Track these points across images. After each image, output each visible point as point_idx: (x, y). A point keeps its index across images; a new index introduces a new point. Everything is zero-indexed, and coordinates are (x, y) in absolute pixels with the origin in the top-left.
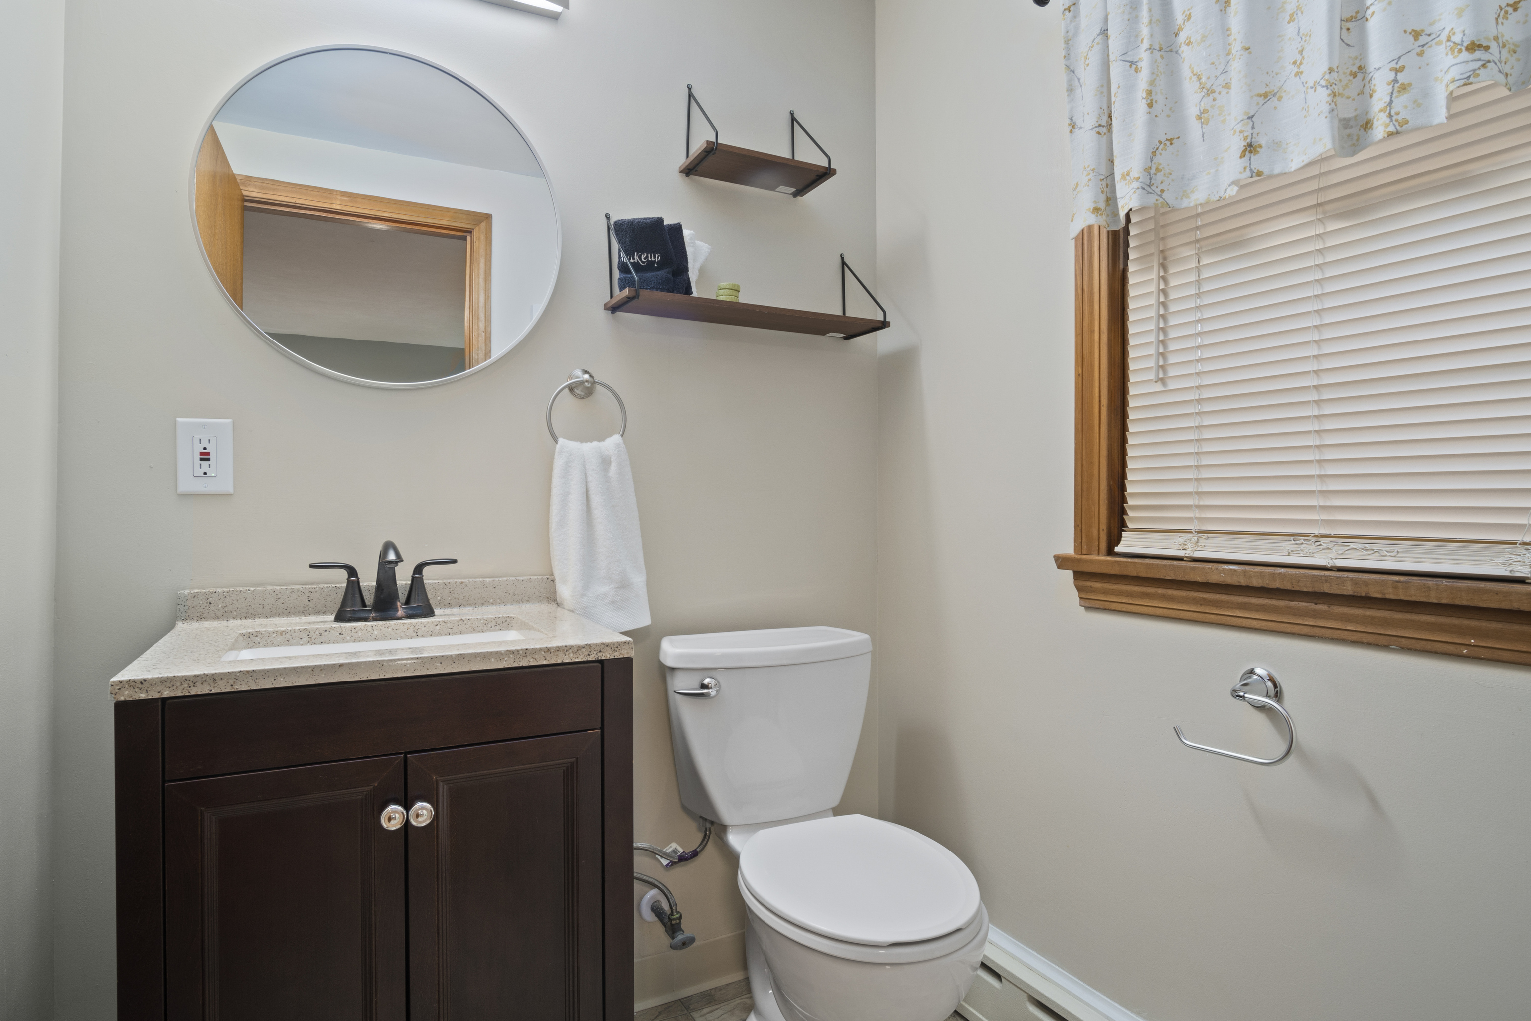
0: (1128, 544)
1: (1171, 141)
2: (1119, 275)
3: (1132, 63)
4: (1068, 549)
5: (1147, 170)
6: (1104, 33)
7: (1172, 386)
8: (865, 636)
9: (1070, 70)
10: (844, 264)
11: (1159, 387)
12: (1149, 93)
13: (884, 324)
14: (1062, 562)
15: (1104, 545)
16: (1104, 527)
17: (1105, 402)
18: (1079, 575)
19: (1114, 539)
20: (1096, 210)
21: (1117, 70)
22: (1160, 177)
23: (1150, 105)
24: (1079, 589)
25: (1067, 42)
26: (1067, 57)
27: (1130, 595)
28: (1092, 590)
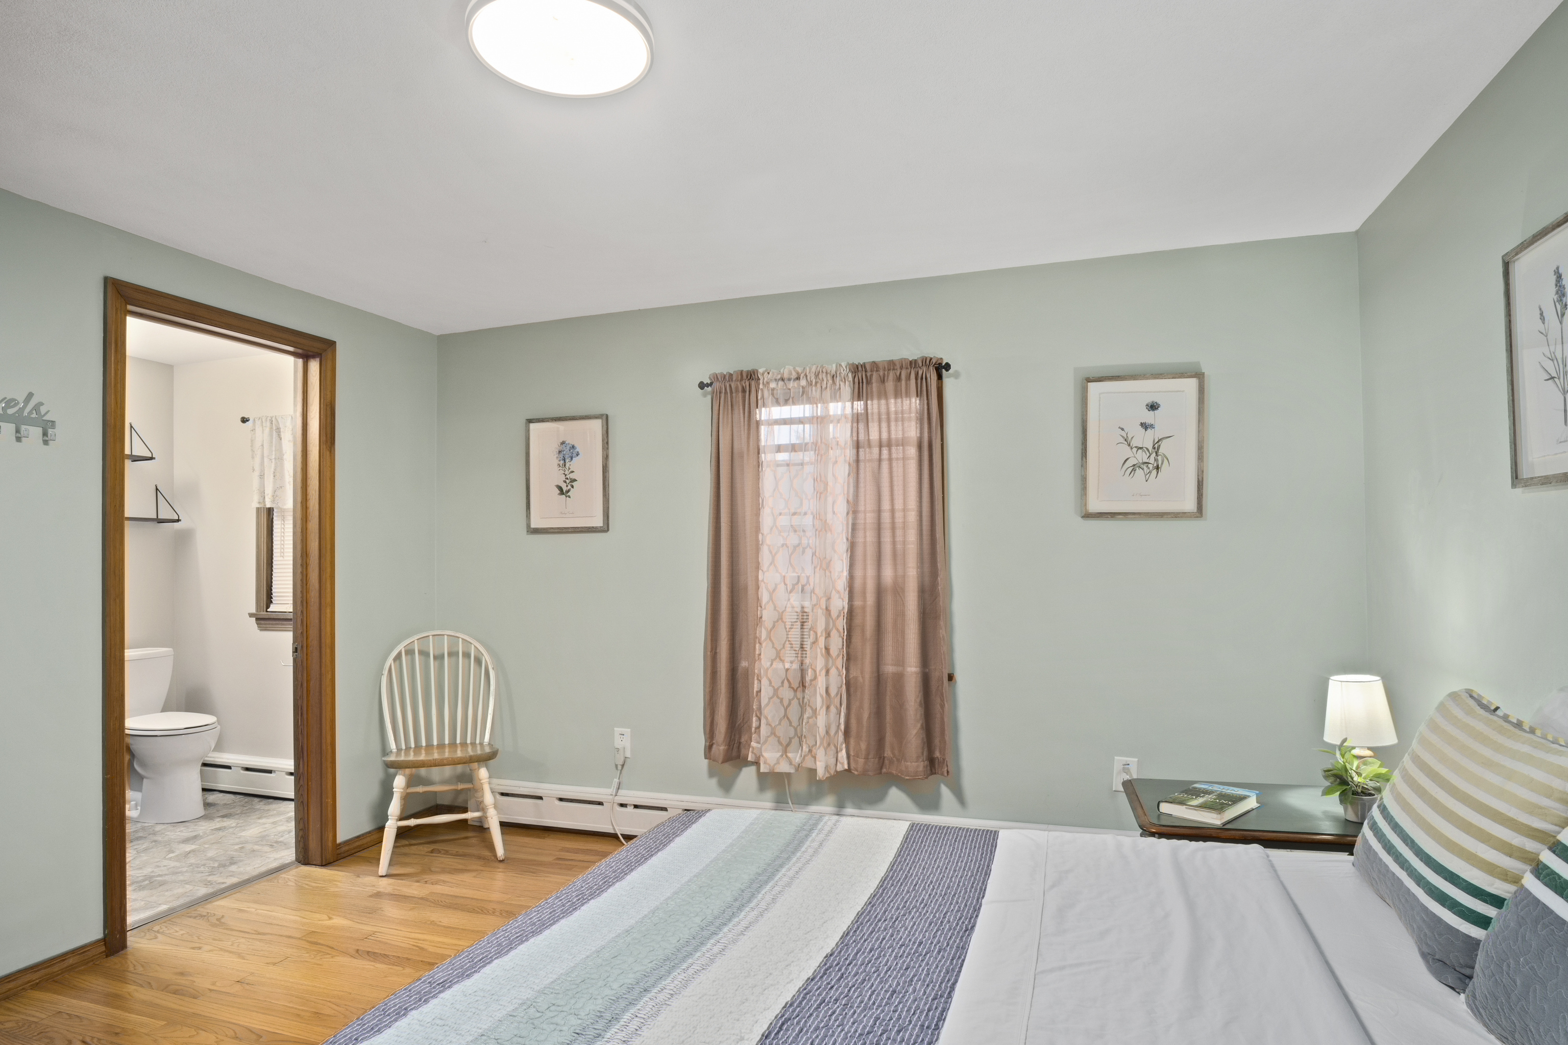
0: (272, 608)
1: (281, 487)
2: (270, 520)
3: (271, 459)
4: (253, 611)
5: (273, 496)
6: (262, 445)
7: (285, 558)
8: (171, 649)
9: (253, 451)
10: (157, 489)
11: (282, 558)
12: (274, 473)
13: (178, 520)
14: (251, 615)
15: (265, 609)
16: (265, 603)
17: (265, 562)
18: (257, 619)
19: (268, 607)
20: (259, 503)
21: (266, 460)
22: (277, 498)
23: (274, 476)
24: (257, 624)
25: (252, 441)
26: (252, 446)
27: (272, 624)
28: (261, 624)
